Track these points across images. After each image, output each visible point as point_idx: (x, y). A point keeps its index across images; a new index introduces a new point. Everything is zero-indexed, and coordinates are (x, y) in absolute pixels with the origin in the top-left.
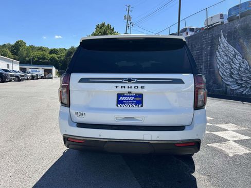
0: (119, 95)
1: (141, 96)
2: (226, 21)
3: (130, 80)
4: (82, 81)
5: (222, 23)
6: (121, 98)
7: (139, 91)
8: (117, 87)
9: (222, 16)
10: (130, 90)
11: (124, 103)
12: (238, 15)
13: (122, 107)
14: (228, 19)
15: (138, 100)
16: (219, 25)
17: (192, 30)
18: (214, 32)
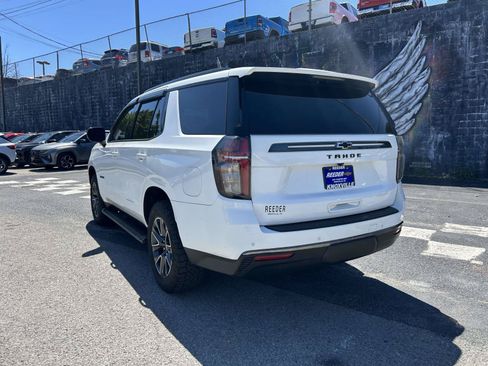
0: (326, 170)
1: (350, 169)
2: (221, 43)
3: (346, 145)
4: (274, 148)
5: (216, 44)
6: (329, 175)
7: (347, 161)
8: (329, 157)
9: (214, 33)
10: (341, 161)
11: (333, 183)
12: (243, 36)
13: (332, 188)
14: (226, 39)
15: (348, 175)
16: (211, 47)
17: (155, 48)
18: (206, 60)
